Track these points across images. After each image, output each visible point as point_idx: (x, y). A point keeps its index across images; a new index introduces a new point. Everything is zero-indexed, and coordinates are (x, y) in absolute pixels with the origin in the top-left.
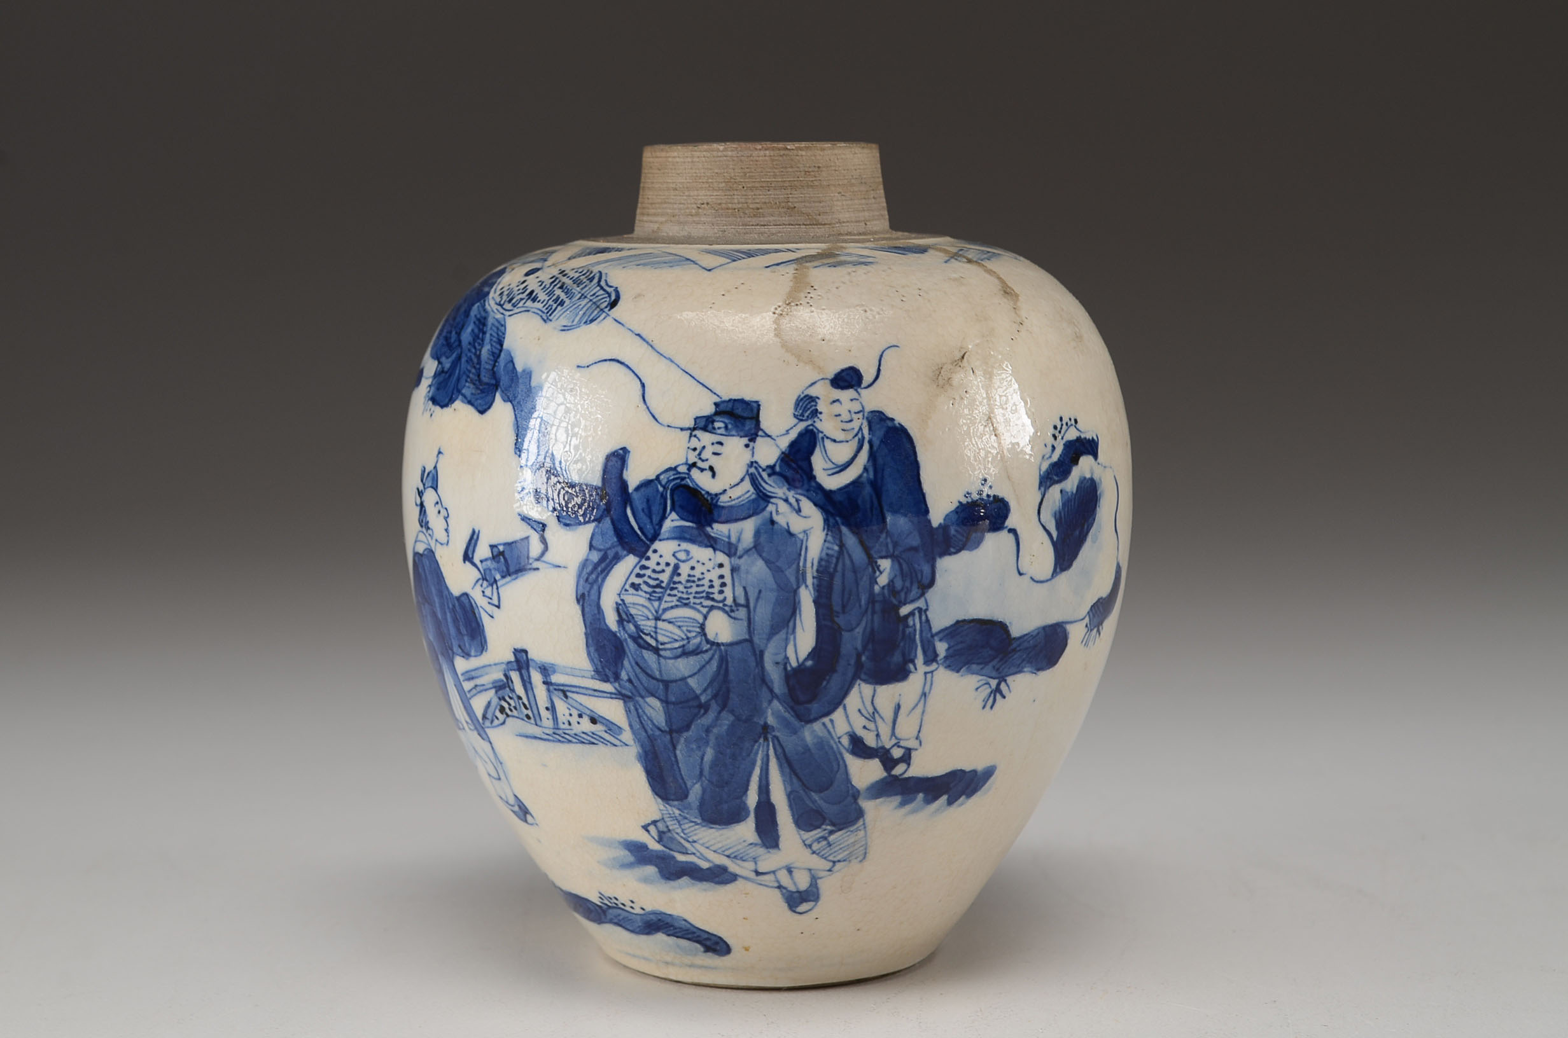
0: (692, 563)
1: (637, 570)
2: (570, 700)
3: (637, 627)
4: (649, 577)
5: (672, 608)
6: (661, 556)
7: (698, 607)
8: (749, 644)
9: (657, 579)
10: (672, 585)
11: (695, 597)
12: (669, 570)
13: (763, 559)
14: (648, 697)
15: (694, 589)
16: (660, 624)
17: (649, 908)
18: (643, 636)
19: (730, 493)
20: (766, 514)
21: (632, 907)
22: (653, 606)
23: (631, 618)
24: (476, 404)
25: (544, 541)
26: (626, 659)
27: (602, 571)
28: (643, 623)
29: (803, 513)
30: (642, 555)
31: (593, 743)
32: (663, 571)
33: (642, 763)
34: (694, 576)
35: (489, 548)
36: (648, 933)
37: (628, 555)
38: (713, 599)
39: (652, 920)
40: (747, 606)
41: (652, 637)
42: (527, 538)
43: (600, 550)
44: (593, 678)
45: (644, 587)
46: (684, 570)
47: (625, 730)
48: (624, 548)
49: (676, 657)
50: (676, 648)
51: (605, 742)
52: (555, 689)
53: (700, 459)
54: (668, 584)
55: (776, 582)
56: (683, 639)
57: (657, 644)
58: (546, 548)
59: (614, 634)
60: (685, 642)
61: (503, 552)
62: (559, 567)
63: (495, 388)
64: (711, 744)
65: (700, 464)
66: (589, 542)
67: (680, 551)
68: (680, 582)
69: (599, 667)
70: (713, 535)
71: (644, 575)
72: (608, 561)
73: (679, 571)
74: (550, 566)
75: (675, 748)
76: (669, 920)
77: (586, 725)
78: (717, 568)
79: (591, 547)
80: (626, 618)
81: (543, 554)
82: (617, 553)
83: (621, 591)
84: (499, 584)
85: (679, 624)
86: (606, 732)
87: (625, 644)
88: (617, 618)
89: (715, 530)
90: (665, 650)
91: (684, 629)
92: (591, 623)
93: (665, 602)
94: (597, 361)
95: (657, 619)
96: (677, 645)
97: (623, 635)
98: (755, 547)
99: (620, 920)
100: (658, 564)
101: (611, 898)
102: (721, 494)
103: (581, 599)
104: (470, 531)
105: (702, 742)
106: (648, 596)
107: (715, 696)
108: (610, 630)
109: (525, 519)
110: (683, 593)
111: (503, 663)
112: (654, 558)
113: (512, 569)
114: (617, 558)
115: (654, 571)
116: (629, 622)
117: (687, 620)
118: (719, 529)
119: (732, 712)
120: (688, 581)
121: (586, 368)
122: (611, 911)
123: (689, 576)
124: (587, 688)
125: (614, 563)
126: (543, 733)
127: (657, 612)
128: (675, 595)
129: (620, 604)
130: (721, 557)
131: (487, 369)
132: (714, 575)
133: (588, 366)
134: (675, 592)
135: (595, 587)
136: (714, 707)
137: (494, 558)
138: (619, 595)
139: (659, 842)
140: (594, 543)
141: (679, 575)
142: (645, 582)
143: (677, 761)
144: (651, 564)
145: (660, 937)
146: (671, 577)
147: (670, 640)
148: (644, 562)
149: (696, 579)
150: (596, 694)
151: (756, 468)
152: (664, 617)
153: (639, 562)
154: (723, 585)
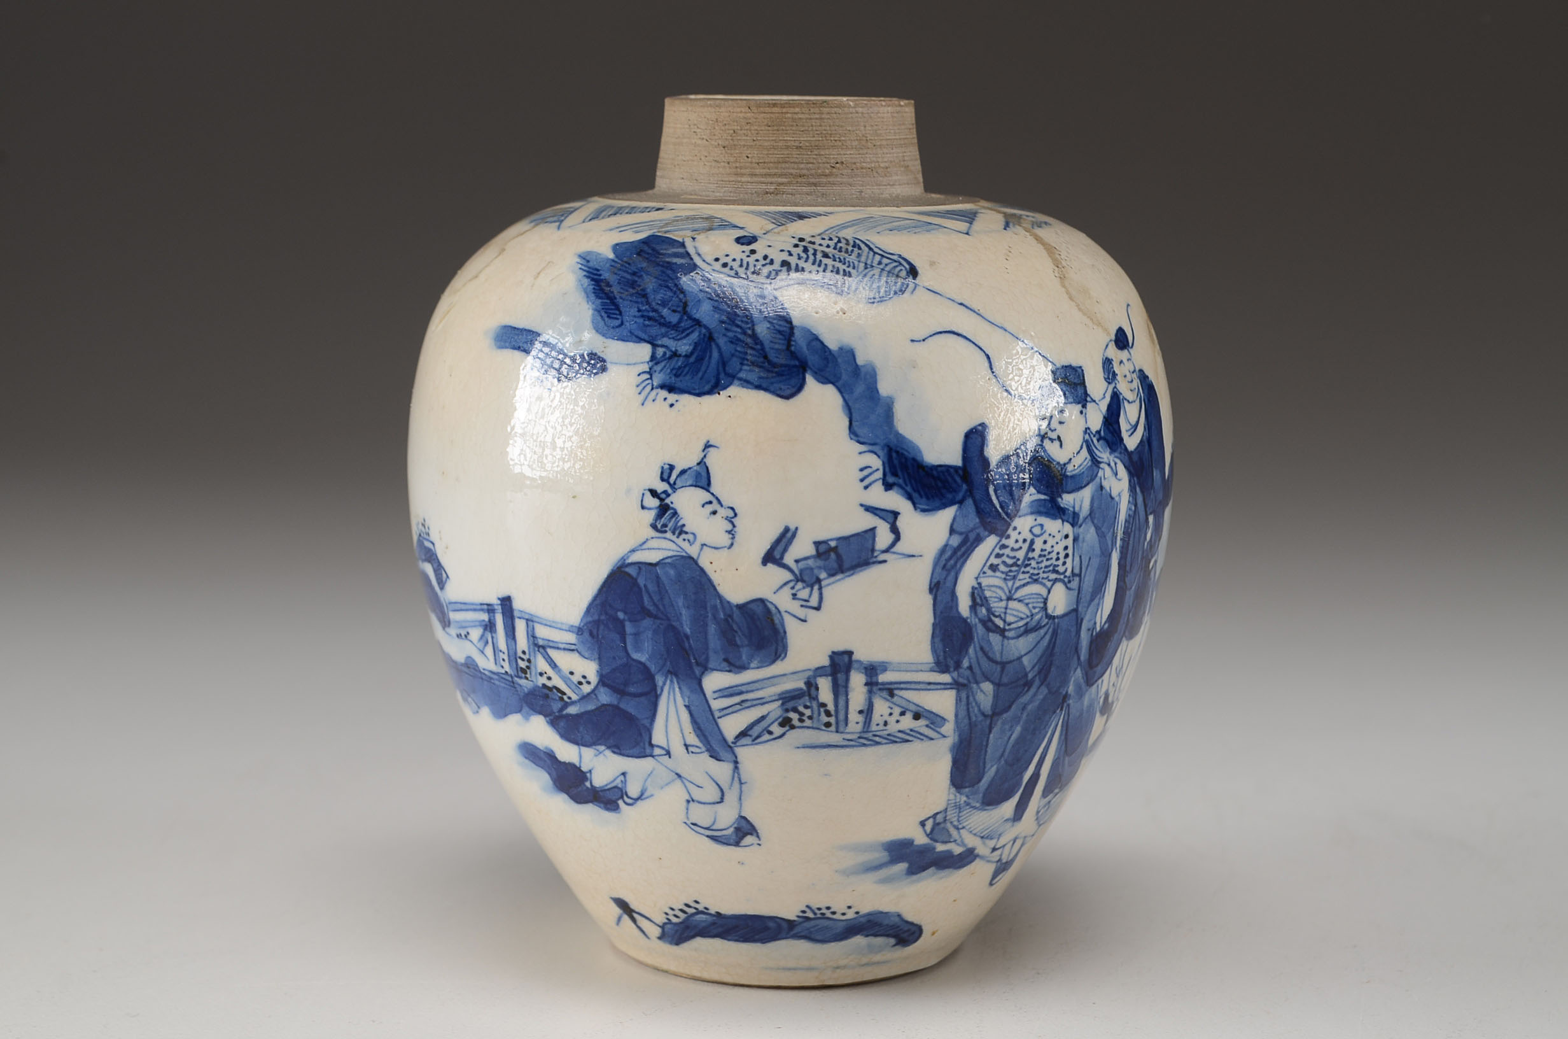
0: (1045, 537)
1: (997, 550)
2: (895, 699)
3: (989, 610)
4: (1008, 556)
5: (1024, 585)
6: (1020, 533)
7: (1044, 581)
8: (1075, 615)
9: (1015, 557)
10: (1026, 562)
11: (1044, 572)
12: (1026, 546)
13: (1095, 526)
14: (983, 682)
15: (1045, 563)
16: (1012, 604)
17: (865, 911)
18: (993, 618)
19: (1074, 462)
20: (1098, 479)
21: (843, 914)
22: (1007, 586)
23: (985, 601)
24: (772, 390)
25: (895, 530)
26: (972, 647)
27: (963, 554)
28: (995, 605)
29: (1118, 477)
30: (1003, 534)
31: (907, 741)
32: (1021, 548)
33: (952, 755)
34: (1045, 550)
35: (813, 546)
37: (989, 536)
38: (1057, 572)
39: (863, 922)
40: (1080, 575)
41: (1001, 618)
42: (873, 530)
43: (961, 534)
44: (932, 670)
45: (1002, 568)
46: (1038, 545)
47: (948, 721)
48: (985, 529)
49: (1018, 637)
50: (1019, 627)
51: (921, 736)
52: (880, 689)
53: (1050, 429)
54: (1024, 561)
55: (1101, 548)
56: (1028, 617)
57: (1004, 626)
58: (898, 537)
59: (965, 620)
60: (1028, 620)
61: (836, 547)
62: (913, 556)
63: (801, 370)
64: (1021, 723)
65: (1051, 435)
66: (949, 525)
67: (1036, 526)
68: (1033, 558)
69: (941, 658)
70: (1062, 506)
71: (1003, 555)
72: (969, 544)
73: (1034, 547)
74: (901, 556)
75: (990, 732)
77: (907, 722)
78: (1063, 539)
79: (952, 531)
80: (980, 602)
81: (893, 544)
82: (978, 535)
83: (979, 574)
84: (823, 583)
85: (1027, 601)
86: (927, 726)
87: (974, 629)
88: (970, 603)
89: (1064, 501)
90: (1010, 630)
91: (1030, 606)
92: (941, 613)
93: (1020, 580)
94: (931, 334)
95: (1009, 599)
96: (1021, 623)
97: (974, 621)
98: (1090, 514)
100: (1017, 541)
101: (821, 909)
102: (1068, 463)
103: (935, 588)
104: (781, 530)
105: (1016, 720)
106: (1003, 576)
107: (1039, 672)
108: (960, 617)
109: (869, 509)
110: (1034, 568)
111: (810, 670)
112: (1014, 535)
113: (846, 565)
114: (979, 540)
115: (1013, 549)
116: (982, 605)
117: (1035, 596)
118: (1067, 500)
119: (1048, 686)
120: (1040, 556)
121: (922, 342)
122: (805, 923)
123: (1042, 550)
124: (919, 683)
125: (975, 545)
126: (844, 739)
127: (1010, 592)
128: (1028, 572)
129: (976, 588)
130: (1068, 528)
131: (777, 350)
132: (1059, 548)
133: (924, 340)
134: (1028, 569)
135: (953, 574)
136: (1037, 683)
137: (819, 555)
138: (977, 578)
139: (928, 835)
140: (954, 527)
141: (1033, 550)
142: (1004, 563)
143: (987, 746)
144: (1010, 542)
146: (1027, 553)
147: (1016, 619)
148: (1004, 541)
149: (1046, 553)
150: (932, 687)
151: (1089, 434)
152: (1015, 597)
153: (1000, 541)
154: (1067, 556)
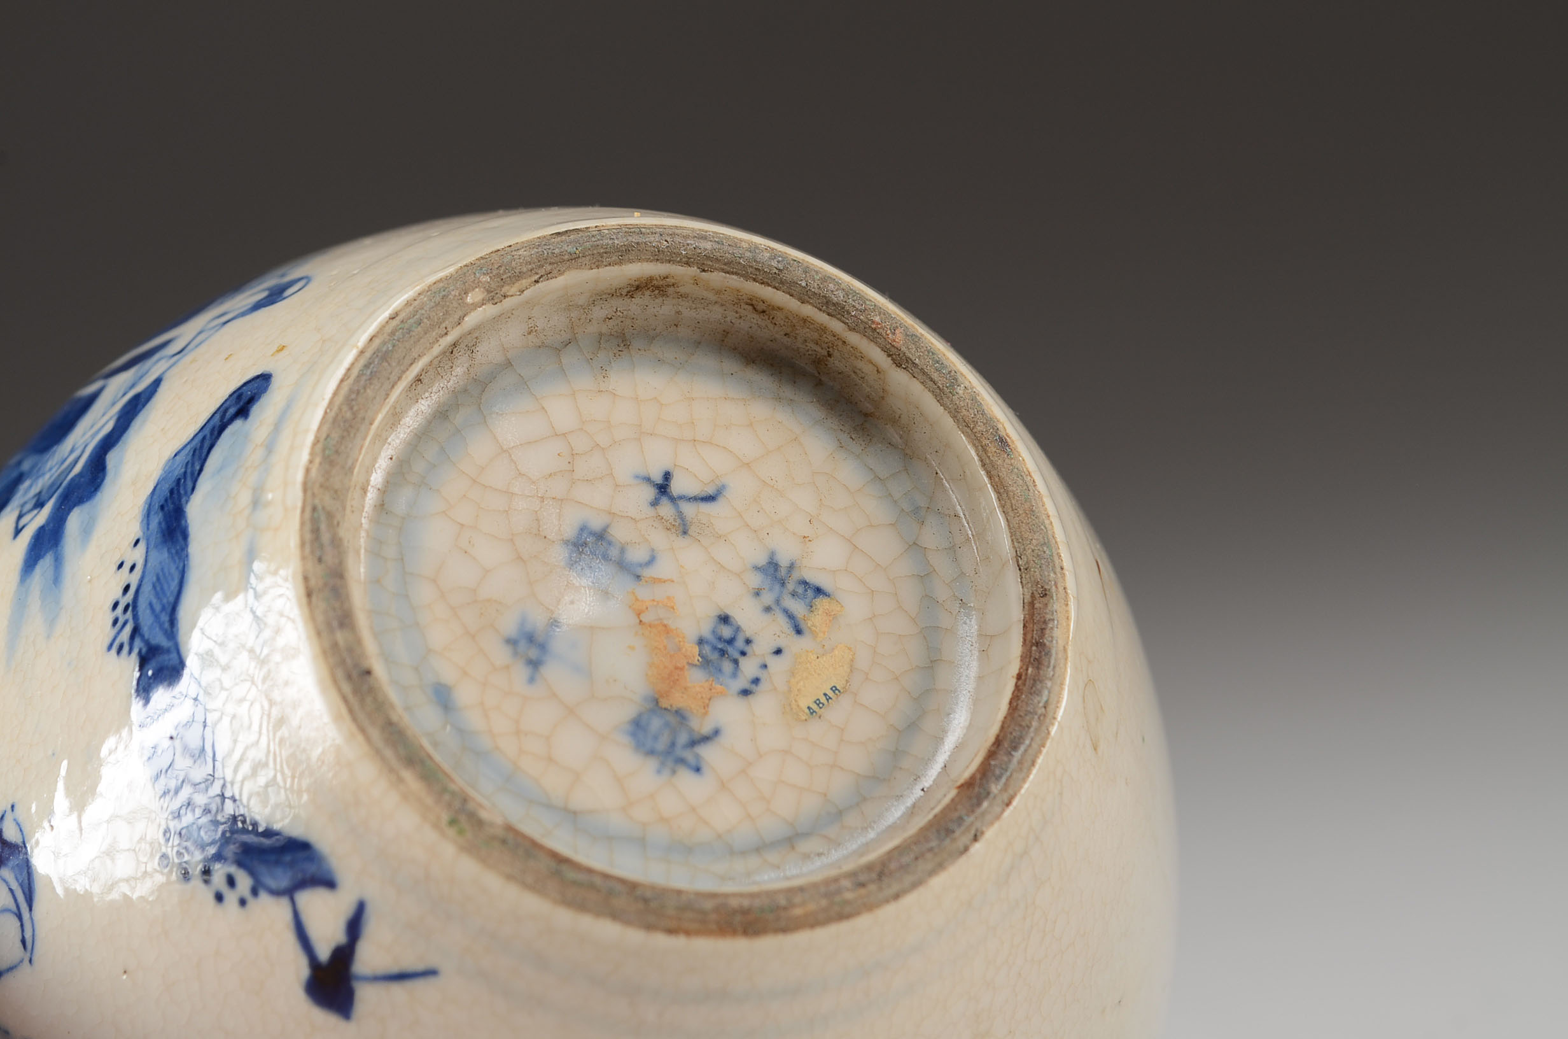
17: (135, 529)
21: (133, 568)
36: (185, 536)
39: (160, 523)
76: (166, 487)
99: (163, 609)
101: (115, 622)
122: (145, 630)
145: (196, 509)
